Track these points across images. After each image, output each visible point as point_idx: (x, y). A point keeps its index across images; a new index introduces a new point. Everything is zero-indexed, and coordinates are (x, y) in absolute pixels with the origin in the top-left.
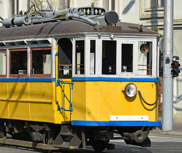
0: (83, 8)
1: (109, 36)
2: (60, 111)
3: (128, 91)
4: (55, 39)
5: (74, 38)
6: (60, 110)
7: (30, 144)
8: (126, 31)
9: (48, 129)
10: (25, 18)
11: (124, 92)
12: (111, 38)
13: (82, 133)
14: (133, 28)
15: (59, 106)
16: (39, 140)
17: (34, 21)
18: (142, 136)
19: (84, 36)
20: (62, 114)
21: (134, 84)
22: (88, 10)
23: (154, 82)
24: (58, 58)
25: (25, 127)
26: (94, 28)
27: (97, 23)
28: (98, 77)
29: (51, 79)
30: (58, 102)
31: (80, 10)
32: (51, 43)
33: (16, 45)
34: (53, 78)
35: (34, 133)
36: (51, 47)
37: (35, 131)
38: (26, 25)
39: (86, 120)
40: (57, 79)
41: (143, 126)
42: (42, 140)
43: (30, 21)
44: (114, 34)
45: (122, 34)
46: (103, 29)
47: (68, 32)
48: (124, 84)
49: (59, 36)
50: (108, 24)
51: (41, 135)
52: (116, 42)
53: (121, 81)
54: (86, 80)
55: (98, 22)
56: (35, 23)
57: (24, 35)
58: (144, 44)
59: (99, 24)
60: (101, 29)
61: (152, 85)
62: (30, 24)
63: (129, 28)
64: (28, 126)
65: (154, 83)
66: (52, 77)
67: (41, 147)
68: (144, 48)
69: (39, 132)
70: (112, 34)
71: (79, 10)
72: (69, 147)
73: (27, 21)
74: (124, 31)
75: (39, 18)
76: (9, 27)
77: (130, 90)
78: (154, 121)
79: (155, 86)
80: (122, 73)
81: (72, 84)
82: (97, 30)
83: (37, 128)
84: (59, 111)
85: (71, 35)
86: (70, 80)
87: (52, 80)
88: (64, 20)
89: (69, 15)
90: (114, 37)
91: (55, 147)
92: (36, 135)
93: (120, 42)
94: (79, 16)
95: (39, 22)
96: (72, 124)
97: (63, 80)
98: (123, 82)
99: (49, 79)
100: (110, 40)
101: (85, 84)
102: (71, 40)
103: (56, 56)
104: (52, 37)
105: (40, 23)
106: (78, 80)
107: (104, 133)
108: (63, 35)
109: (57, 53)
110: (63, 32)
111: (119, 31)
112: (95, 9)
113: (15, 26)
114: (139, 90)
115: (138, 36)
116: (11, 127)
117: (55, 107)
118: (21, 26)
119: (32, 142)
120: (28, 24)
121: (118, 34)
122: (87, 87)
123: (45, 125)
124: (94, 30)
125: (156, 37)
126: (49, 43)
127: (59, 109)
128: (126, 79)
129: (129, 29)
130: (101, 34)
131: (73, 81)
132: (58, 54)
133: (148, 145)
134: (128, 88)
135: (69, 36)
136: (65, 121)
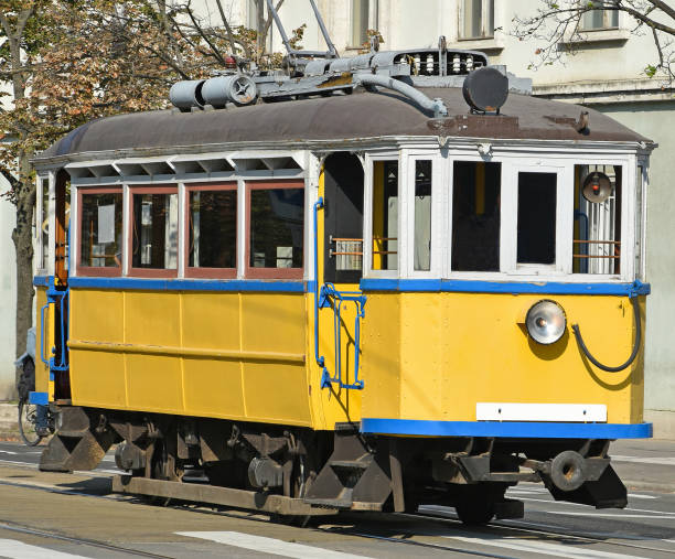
0: (413, 54)
1: (475, 147)
2: (332, 390)
3: (539, 323)
4: (315, 154)
5: (369, 152)
6: (330, 386)
7: (247, 498)
8: (533, 130)
9: (295, 447)
10: (235, 83)
11: (524, 327)
12: (482, 154)
13: (391, 457)
14: (560, 121)
15: (326, 374)
16: (272, 483)
17: (266, 91)
18: (578, 470)
19: (395, 145)
20: (338, 397)
21: (555, 303)
22: (430, 60)
23: (627, 295)
24: (326, 216)
25: (229, 442)
26: (428, 123)
27: (436, 107)
28: (438, 278)
29: (302, 285)
30: (323, 358)
31: (402, 60)
32: (303, 167)
33: (204, 171)
34: (308, 282)
35: (255, 462)
36: (302, 180)
37: (258, 455)
38: (238, 104)
39: (402, 418)
40: (321, 284)
41: (586, 440)
42: (279, 483)
43: (251, 93)
44: (492, 142)
45: (518, 143)
46: (456, 126)
47: (352, 133)
48: (524, 303)
49: (326, 146)
50: (474, 107)
51: (279, 467)
52: (498, 166)
53: (515, 294)
54: (400, 287)
55: (440, 103)
56: (268, 100)
57: (229, 138)
58: (593, 174)
59: (443, 109)
60: (450, 126)
61: (621, 307)
62: (253, 103)
63: (547, 120)
64: (241, 438)
65: (626, 300)
66: (305, 279)
67: (278, 508)
68: (596, 187)
69: (272, 456)
70: (485, 142)
71: (397, 59)
72: (353, 505)
73: (242, 93)
74: (525, 130)
75: (281, 84)
76: (188, 110)
77: (544, 323)
78: (627, 422)
79: (630, 309)
80: (518, 268)
81: (363, 302)
82: (437, 129)
83: (267, 444)
84: (327, 389)
85: (359, 144)
86: (355, 288)
87: (305, 287)
88: (348, 91)
89: (364, 76)
90: (491, 150)
91: (313, 506)
92: (261, 469)
93: (514, 165)
94: (391, 82)
95: (279, 94)
96: (361, 430)
97: (339, 287)
98: (521, 297)
99: (297, 283)
100: (480, 159)
101: (398, 303)
102: (361, 159)
103: (316, 209)
104: (305, 147)
105: (287, 98)
106: (378, 287)
107: (458, 459)
108: (337, 143)
109: (321, 199)
110: (338, 133)
111: (511, 132)
112: (451, 56)
113: (206, 106)
114: (575, 323)
115: (574, 146)
116: (194, 442)
117: (315, 375)
118: (223, 107)
119: (253, 493)
120: (246, 101)
121: (507, 142)
122: (405, 310)
123: (286, 433)
124: (427, 128)
125: (635, 151)
126: (298, 167)
127: (327, 383)
128: (532, 285)
129: (544, 125)
130: (448, 141)
131: (365, 291)
132: (324, 205)
133: (618, 501)
134: (539, 314)
135: (354, 145)
136: (350, 423)
